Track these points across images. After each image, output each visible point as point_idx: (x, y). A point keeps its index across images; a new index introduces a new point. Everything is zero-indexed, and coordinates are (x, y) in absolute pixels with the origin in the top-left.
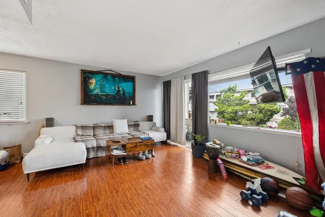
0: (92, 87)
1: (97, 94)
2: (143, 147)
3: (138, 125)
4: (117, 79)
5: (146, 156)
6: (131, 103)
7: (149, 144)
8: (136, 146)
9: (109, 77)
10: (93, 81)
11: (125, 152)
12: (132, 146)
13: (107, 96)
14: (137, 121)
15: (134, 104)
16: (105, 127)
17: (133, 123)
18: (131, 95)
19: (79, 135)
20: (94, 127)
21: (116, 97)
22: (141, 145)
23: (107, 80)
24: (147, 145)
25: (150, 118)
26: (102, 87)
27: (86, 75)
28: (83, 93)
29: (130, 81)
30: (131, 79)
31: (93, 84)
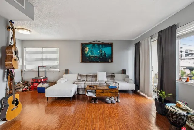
0: (86, 52)
1: (89, 56)
2: (109, 93)
3: (114, 76)
4: (101, 46)
5: (111, 101)
6: (110, 61)
7: (114, 92)
8: (103, 92)
9: (96, 45)
10: (87, 49)
11: (96, 95)
12: (100, 91)
13: (95, 57)
14: (114, 74)
15: (112, 62)
16: (92, 76)
17: (111, 75)
18: (110, 55)
19: (78, 79)
20: (86, 76)
21: (100, 57)
22: (107, 92)
23: (95, 47)
24: (112, 93)
25: (124, 72)
26: (92, 52)
27: (84, 46)
28: (82, 56)
29: (109, 46)
30: (110, 45)
31: (87, 51)
